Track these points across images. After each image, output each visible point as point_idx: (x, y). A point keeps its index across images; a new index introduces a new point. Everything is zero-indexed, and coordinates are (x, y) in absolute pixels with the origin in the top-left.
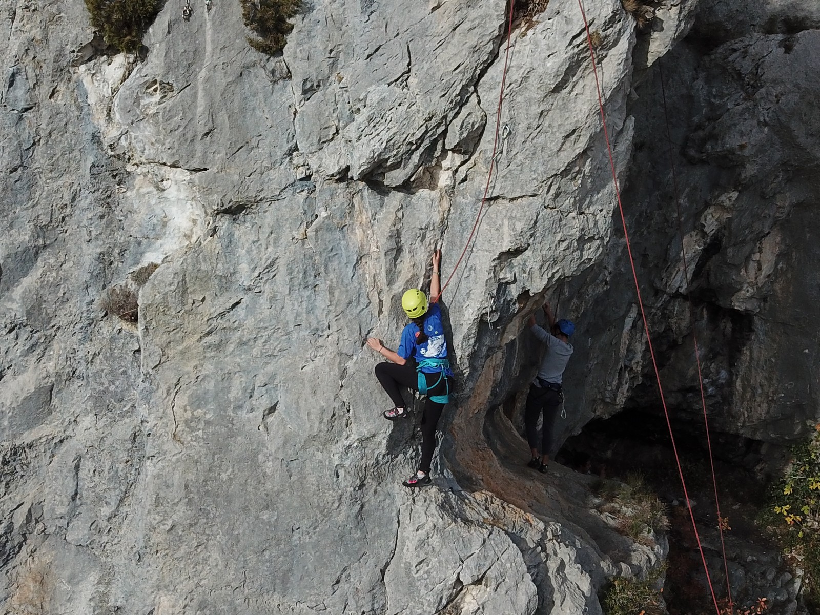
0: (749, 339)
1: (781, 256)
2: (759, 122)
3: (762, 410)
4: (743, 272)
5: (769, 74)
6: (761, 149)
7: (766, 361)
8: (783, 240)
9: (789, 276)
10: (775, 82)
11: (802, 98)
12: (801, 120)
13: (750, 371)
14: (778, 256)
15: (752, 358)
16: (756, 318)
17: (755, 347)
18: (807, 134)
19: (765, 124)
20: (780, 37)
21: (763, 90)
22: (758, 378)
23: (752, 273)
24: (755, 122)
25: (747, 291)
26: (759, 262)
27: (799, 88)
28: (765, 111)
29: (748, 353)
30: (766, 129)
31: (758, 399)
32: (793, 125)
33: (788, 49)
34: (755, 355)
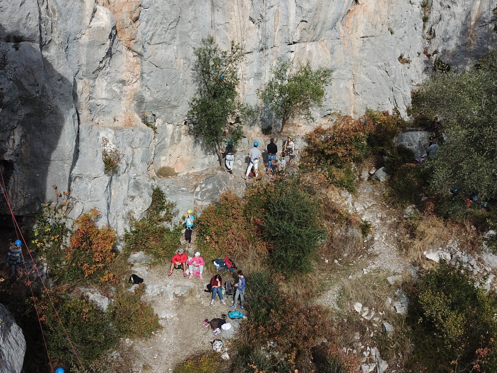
0: (12, 173)
1: (23, 137)
2: (8, 79)
3: (21, 202)
4: (7, 144)
5: (10, 59)
6: (10, 91)
7: (21, 182)
8: (23, 130)
9: (27, 145)
10: (13, 62)
11: (25, 69)
12: (25, 78)
13: (14, 186)
14: (21, 136)
15: (14, 181)
16: (15, 164)
17: (16, 176)
18: (28, 84)
19: (11, 80)
20: (13, 44)
21: (8, 65)
22: (18, 189)
23: (11, 144)
24: (6, 79)
25: (10, 152)
26: (13, 139)
27: (23, 65)
28: (10, 74)
29: (13, 179)
30: (11, 82)
31: (19, 198)
32: (22, 80)
33: (17, 49)
34: (16, 179)
